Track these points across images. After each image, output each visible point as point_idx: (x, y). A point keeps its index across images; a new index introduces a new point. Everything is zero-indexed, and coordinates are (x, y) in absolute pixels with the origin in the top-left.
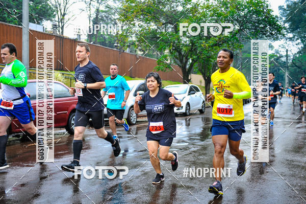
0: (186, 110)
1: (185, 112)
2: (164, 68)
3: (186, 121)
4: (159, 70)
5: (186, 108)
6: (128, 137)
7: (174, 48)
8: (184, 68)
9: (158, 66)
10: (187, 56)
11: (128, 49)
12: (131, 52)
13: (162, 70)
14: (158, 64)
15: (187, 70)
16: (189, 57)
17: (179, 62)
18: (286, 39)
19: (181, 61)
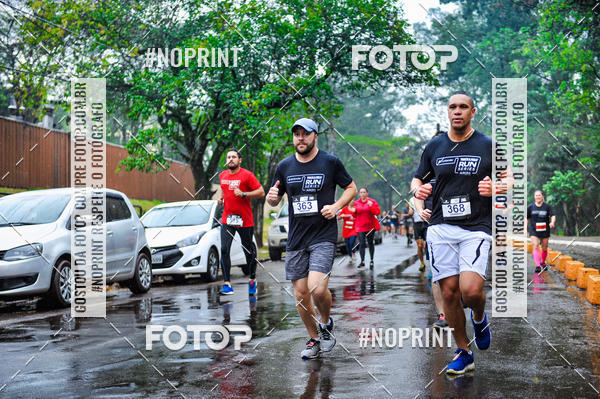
0: (209, 266)
1: (205, 270)
2: (147, 163)
3: (209, 293)
4: (132, 167)
5: (209, 260)
6: (52, 337)
7: (169, 112)
8: (196, 164)
9: (129, 158)
10: (205, 133)
11: (46, 118)
12: (54, 126)
13: (141, 168)
14: (131, 153)
15: (205, 170)
16: (209, 136)
17: (184, 150)
18: (435, 101)
19: (190, 146)
